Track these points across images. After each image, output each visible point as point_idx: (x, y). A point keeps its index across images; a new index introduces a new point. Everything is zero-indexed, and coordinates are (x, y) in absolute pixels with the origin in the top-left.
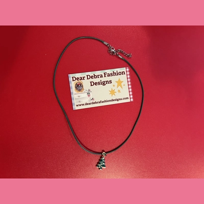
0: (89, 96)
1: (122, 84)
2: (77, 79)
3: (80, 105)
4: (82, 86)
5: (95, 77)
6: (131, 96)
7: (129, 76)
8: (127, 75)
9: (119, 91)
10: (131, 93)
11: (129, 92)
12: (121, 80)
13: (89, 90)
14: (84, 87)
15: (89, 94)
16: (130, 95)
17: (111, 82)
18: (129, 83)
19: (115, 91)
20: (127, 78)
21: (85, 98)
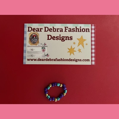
2: (34, 30)
3: (32, 60)
5: (54, 30)
7: (93, 35)
8: (92, 33)
9: (80, 50)
11: (92, 53)
12: (84, 38)
13: (45, 44)
14: (39, 40)
15: (43, 49)
16: (92, 57)
17: (71, 38)
18: (93, 43)
19: (75, 50)
20: (92, 37)
21: (38, 53)
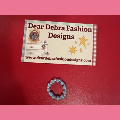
0: (44, 48)
1: (86, 43)
2: (34, 26)
3: (31, 58)
4: (38, 36)
5: (56, 28)
6: (95, 60)
7: (95, 35)
8: (94, 33)
9: (81, 50)
10: (95, 55)
11: (93, 53)
12: (86, 38)
13: (45, 42)
14: (40, 37)
15: (43, 47)
16: (93, 58)
17: (73, 37)
18: (95, 43)
19: (76, 49)
20: (94, 37)
21: (38, 50)
